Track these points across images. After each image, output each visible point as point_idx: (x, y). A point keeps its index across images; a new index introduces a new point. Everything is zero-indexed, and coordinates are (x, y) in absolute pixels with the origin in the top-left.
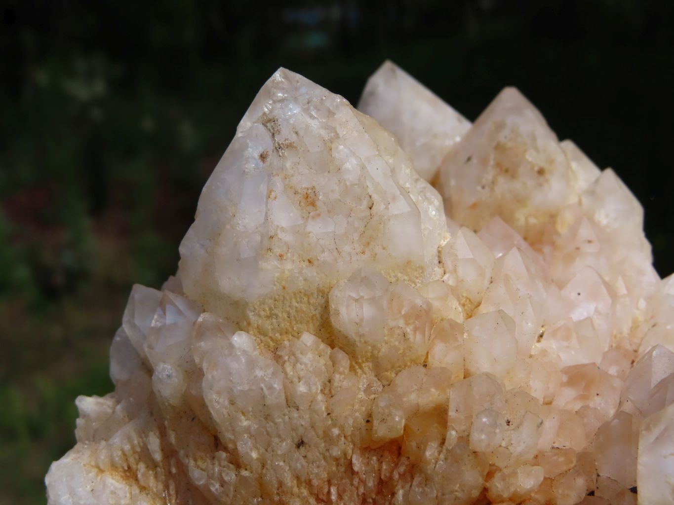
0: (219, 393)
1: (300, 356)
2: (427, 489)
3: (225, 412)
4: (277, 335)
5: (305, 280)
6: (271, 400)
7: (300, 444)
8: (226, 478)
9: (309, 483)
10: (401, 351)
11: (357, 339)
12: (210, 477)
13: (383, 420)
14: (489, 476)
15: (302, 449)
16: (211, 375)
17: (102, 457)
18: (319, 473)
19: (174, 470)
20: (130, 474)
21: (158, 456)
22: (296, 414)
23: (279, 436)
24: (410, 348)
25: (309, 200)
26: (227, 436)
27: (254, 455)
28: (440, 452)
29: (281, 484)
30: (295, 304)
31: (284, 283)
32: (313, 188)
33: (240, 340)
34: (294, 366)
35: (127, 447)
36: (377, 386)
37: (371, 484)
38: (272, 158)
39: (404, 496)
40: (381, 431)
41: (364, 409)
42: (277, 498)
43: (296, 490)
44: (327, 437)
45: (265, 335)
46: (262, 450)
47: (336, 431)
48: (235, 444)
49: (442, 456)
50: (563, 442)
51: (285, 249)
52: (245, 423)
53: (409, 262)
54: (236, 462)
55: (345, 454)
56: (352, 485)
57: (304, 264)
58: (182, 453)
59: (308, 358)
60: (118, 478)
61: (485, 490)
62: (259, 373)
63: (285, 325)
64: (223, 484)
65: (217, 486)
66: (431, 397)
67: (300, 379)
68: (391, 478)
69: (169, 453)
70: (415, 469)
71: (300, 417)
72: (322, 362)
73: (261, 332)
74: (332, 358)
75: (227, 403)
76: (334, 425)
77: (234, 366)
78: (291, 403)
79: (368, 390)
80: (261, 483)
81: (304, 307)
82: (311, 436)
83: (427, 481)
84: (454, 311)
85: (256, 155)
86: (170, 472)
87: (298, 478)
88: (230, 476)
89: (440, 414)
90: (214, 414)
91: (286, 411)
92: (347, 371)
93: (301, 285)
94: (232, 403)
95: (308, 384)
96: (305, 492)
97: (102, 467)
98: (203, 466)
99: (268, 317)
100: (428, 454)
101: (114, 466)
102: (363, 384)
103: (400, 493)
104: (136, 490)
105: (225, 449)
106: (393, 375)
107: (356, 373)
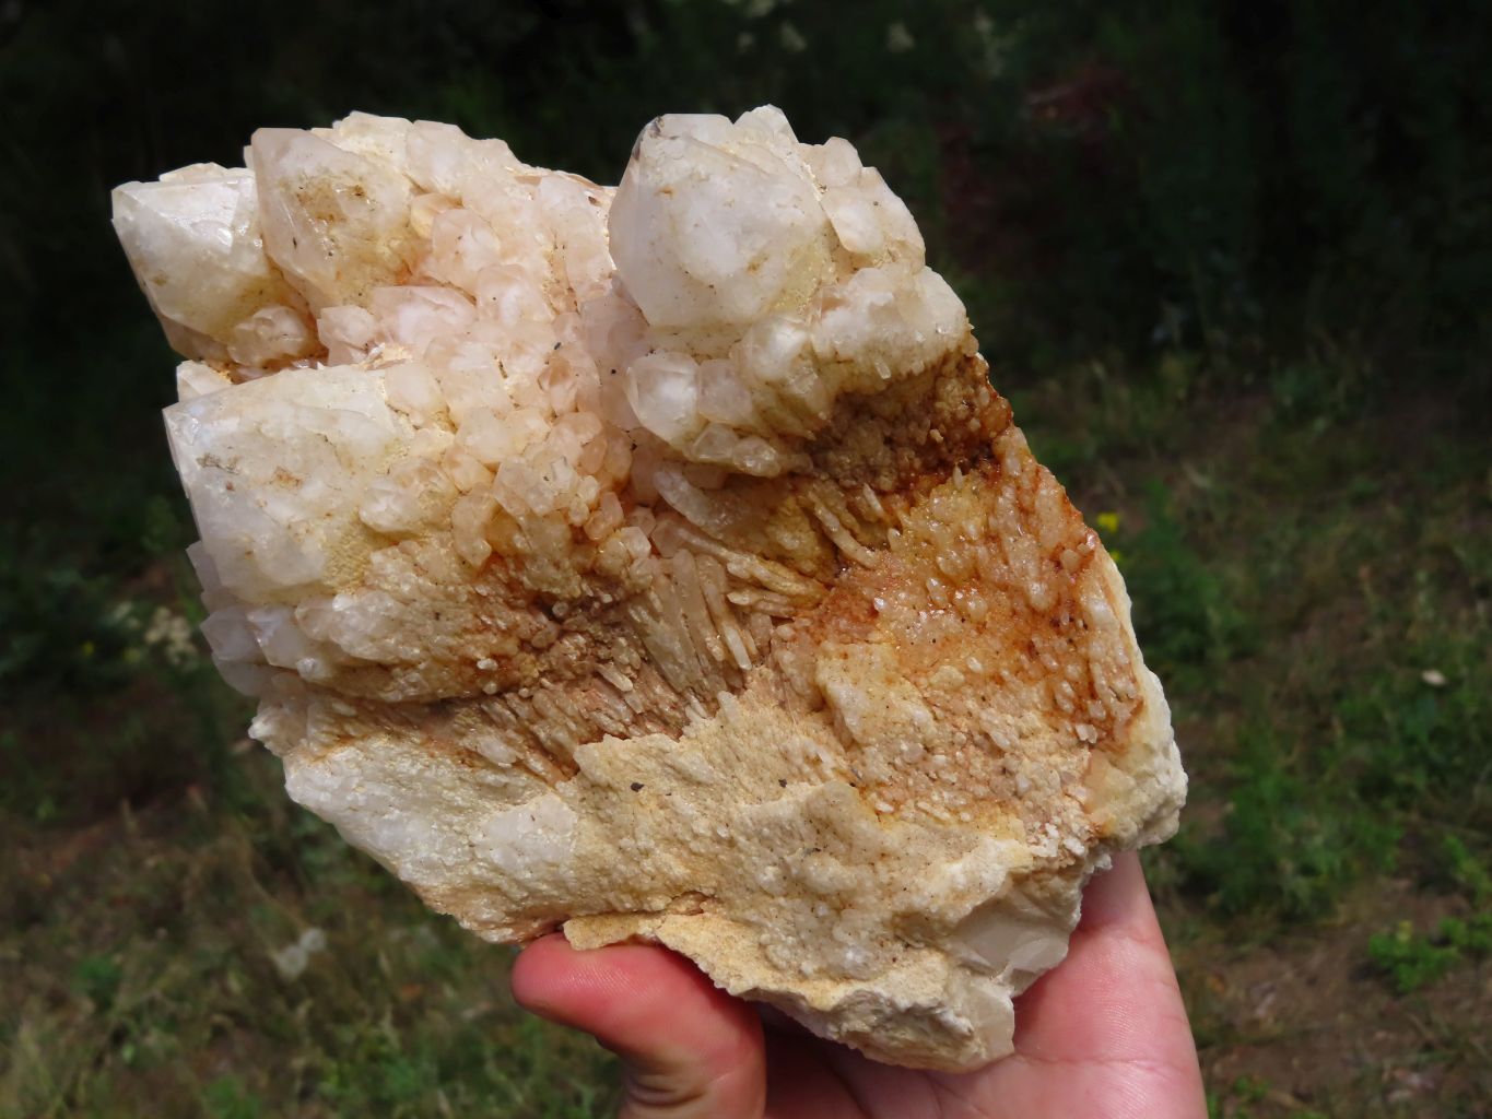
0: (360, 645)
1: (383, 572)
2: (540, 563)
3: (375, 650)
4: (355, 574)
5: (338, 528)
6: (394, 614)
7: (437, 616)
8: (413, 680)
9: (466, 630)
10: (440, 504)
11: (408, 528)
12: (402, 691)
13: (473, 555)
14: (566, 517)
15: (441, 618)
16: (344, 641)
17: (316, 749)
18: (467, 618)
19: (372, 708)
20: (345, 739)
21: (352, 712)
22: (417, 605)
23: (419, 625)
24: (442, 496)
25: (284, 477)
26: (390, 659)
27: (417, 651)
28: (525, 536)
29: (450, 649)
30: (347, 547)
31: (329, 545)
32: (278, 468)
33: (340, 604)
34: (387, 581)
35: (325, 728)
36: (446, 535)
37: (502, 592)
38: (235, 482)
39: (529, 579)
40: (478, 562)
41: (453, 559)
42: (456, 658)
43: (462, 641)
44: (449, 597)
45: (348, 582)
46: (418, 643)
47: (451, 589)
48: (397, 657)
49: (528, 537)
50: (585, 437)
51: (305, 524)
52: (393, 641)
53: (386, 447)
54: (408, 665)
55: (469, 593)
56: (491, 604)
57: (328, 520)
58: (368, 695)
59: (390, 568)
60: (339, 749)
61: (572, 526)
62: (372, 609)
63: (354, 564)
64: (414, 685)
65: (412, 690)
66: (484, 510)
67: (398, 584)
68: (511, 578)
69: (358, 702)
70: (520, 559)
71: (422, 603)
72: (400, 560)
73: (344, 583)
74: (404, 551)
75: (370, 644)
76: (446, 587)
77: (353, 622)
78: (406, 602)
79: (443, 544)
80: (436, 660)
81: (353, 542)
82: (438, 605)
83: (534, 558)
84: (441, 438)
85: (222, 490)
86: (370, 712)
87: (456, 634)
88: (415, 676)
89: (499, 512)
90: (371, 658)
91: (409, 609)
92: (420, 549)
93: (339, 534)
94: (373, 640)
95: (406, 582)
96: (468, 637)
97: (320, 754)
98: (391, 688)
99: (339, 572)
100: (519, 545)
101: (328, 746)
102: (435, 543)
103: (525, 579)
104: (361, 743)
105: (395, 666)
106: (449, 519)
107: (425, 543)
